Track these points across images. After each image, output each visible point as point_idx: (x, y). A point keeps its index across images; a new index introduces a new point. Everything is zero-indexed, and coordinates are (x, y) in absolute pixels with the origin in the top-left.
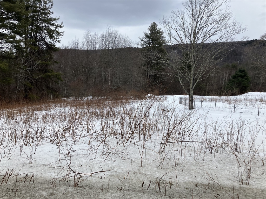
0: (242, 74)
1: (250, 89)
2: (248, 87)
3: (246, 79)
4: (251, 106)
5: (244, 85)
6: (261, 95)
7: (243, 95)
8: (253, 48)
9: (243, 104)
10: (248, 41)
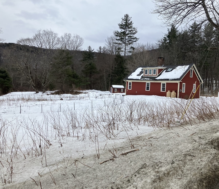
0: (4, 75)
1: (12, 89)
2: (10, 87)
3: (8, 80)
4: (14, 106)
5: (7, 85)
6: (22, 94)
7: (6, 95)
8: (12, 51)
9: (6, 104)
10: (6, 44)
